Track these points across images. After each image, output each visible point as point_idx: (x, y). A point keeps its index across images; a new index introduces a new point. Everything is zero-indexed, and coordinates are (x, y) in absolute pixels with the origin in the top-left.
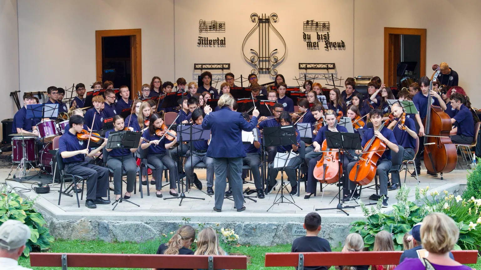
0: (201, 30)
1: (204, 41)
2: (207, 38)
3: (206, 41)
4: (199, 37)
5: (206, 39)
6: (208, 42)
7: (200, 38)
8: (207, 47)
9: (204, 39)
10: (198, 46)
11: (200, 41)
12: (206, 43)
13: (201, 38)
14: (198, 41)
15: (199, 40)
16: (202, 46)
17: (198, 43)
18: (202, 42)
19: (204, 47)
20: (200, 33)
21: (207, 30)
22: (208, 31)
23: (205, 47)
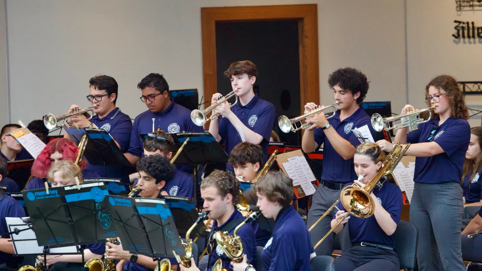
0: (460, 6)
1: (466, 32)
2: (473, 23)
3: (471, 31)
4: (456, 21)
5: (471, 25)
6: (476, 31)
7: (457, 24)
8: (475, 43)
9: (465, 25)
10: (454, 41)
11: (458, 31)
12: (471, 34)
13: (460, 22)
14: (455, 32)
15: (456, 28)
16: (465, 43)
17: (453, 35)
18: (463, 33)
19: (467, 43)
20: (459, 13)
21: (472, 6)
22: (476, 8)
23: (470, 43)
